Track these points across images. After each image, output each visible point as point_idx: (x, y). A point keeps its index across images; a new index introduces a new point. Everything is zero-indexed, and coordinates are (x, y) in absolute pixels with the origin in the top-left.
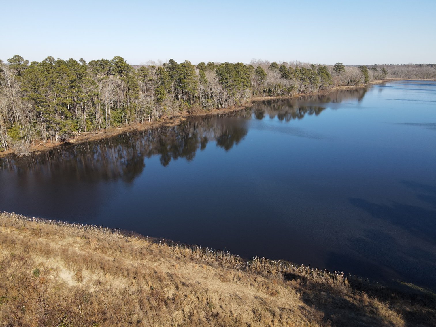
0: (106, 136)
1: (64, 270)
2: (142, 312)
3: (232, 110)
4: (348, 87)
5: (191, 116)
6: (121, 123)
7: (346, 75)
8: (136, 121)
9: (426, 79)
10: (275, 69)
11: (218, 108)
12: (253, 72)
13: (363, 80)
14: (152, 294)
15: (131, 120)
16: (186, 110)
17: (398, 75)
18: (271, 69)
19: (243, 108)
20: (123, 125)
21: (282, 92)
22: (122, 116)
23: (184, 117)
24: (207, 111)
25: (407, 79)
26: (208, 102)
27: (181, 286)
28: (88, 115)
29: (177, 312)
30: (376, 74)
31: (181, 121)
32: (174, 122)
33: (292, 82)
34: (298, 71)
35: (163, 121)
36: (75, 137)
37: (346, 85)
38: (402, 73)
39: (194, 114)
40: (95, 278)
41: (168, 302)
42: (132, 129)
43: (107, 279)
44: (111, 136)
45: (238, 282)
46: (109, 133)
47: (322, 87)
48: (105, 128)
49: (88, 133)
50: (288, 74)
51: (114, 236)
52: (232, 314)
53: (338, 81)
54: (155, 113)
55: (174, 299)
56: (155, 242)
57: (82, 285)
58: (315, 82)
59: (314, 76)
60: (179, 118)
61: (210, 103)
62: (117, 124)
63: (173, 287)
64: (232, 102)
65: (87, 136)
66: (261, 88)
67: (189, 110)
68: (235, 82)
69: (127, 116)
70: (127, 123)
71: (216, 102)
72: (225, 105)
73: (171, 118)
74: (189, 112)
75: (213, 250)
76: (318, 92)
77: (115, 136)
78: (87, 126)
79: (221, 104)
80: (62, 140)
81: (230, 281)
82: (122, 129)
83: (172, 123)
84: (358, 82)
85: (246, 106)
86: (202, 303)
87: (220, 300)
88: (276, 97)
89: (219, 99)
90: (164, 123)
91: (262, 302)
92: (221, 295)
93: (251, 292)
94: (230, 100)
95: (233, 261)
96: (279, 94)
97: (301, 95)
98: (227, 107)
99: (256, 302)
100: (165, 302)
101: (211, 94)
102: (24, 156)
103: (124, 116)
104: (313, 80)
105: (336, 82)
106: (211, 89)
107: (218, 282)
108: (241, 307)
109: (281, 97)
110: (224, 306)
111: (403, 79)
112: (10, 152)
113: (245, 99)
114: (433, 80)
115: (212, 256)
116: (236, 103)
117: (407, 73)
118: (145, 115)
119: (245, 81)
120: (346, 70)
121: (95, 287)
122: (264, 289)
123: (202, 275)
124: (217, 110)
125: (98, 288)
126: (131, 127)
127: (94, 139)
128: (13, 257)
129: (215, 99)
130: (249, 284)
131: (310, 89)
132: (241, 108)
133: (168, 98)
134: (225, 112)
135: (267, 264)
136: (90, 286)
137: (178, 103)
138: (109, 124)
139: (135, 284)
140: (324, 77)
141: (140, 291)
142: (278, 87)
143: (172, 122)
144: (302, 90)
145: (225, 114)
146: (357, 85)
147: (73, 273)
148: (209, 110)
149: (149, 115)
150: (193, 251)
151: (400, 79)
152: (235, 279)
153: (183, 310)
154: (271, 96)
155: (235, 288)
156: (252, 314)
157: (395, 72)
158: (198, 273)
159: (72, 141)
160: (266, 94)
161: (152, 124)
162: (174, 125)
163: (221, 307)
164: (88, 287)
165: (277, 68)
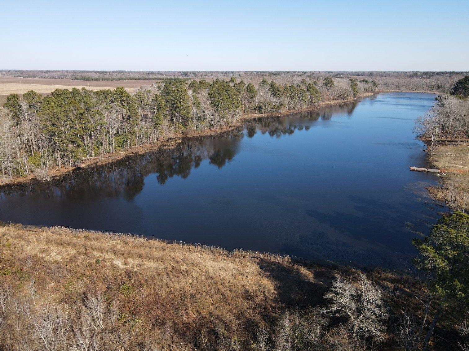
0: (112, 160)
1: (115, 259)
2: (168, 279)
3: (223, 131)
4: (337, 101)
5: (186, 137)
6: (123, 147)
7: (336, 89)
8: (137, 145)
9: (415, 90)
10: (266, 86)
11: (210, 129)
12: (244, 90)
13: (352, 95)
14: (173, 269)
15: (132, 145)
16: (181, 132)
17: (389, 87)
18: (262, 86)
19: (234, 128)
20: (125, 148)
21: (272, 110)
22: (124, 141)
23: (179, 139)
24: (201, 133)
25: (397, 91)
26: (201, 124)
27: (190, 265)
28: (95, 142)
29: (189, 278)
30: (367, 86)
31: (176, 143)
32: (171, 145)
33: (281, 100)
34: (287, 89)
35: (161, 144)
36: (85, 162)
37: (335, 100)
38: (393, 84)
39: (189, 136)
40: (137, 262)
41: (183, 273)
42: (134, 152)
43: (144, 263)
44: (116, 160)
45: (224, 261)
46: (114, 157)
47: (311, 103)
48: (110, 153)
49: (95, 157)
50: (277, 92)
51: (140, 239)
52: (220, 276)
53: (328, 95)
54: (154, 136)
55: (187, 271)
56: (169, 243)
57: (129, 267)
58: (304, 98)
59: (303, 93)
60: (175, 140)
61: (203, 124)
62: (120, 148)
63: (185, 265)
64: (223, 123)
65: (94, 161)
66: (252, 106)
67: (184, 131)
68: (226, 104)
69: (129, 141)
70: (128, 147)
71: (208, 124)
72: (217, 125)
73: (167, 141)
74: (183, 133)
75: (208, 246)
76: (307, 108)
77: (119, 160)
78: (94, 151)
79: (213, 124)
80: (74, 165)
81: (219, 261)
82: (124, 152)
83: (169, 146)
84: (347, 96)
85: (237, 125)
86: (203, 272)
87: (213, 270)
88: (266, 115)
89: (212, 121)
90: (161, 146)
91: (238, 271)
92: (214, 268)
93: (231, 266)
94: (221, 121)
95: (222, 252)
96: (269, 112)
97: (290, 111)
98: (218, 128)
99: (234, 270)
100: (182, 273)
101: (204, 116)
102: (47, 181)
103: (126, 141)
104: (301, 97)
105: (326, 97)
106: (204, 112)
107: (212, 262)
108: (225, 273)
109: (270, 114)
110: (216, 273)
111: (393, 91)
112: (32, 177)
113: (236, 119)
114: (421, 92)
115: (208, 250)
116: (228, 123)
117: (397, 84)
118: (144, 139)
119: (236, 102)
120: (335, 84)
121: (137, 268)
122: (239, 264)
123: (202, 259)
124: (209, 131)
125: (139, 268)
126: (132, 151)
127: (102, 164)
128: (79, 253)
129: (207, 121)
130: (230, 262)
131: (299, 106)
132: (232, 128)
133: (165, 123)
134: (218, 132)
135: (243, 253)
136: (134, 267)
137: (174, 126)
138: (113, 149)
139: (162, 265)
140: (313, 94)
141: (166, 268)
142: (267, 105)
143: (169, 144)
144: (291, 107)
145: (217, 135)
146: (347, 99)
147: (121, 261)
148: (202, 132)
149: (148, 138)
150: (195, 247)
151: (390, 90)
152: (222, 260)
153: (192, 276)
154: (262, 113)
155: (223, 264)
156: (231, 276)
157: (387, 83)
158: (200, 258)
159: (83, 166)
160: (257, 112)
161: (151, 148)
162: (171, 148)
163: (214, 273)
164: (133, 268)
165: (267, 84)
